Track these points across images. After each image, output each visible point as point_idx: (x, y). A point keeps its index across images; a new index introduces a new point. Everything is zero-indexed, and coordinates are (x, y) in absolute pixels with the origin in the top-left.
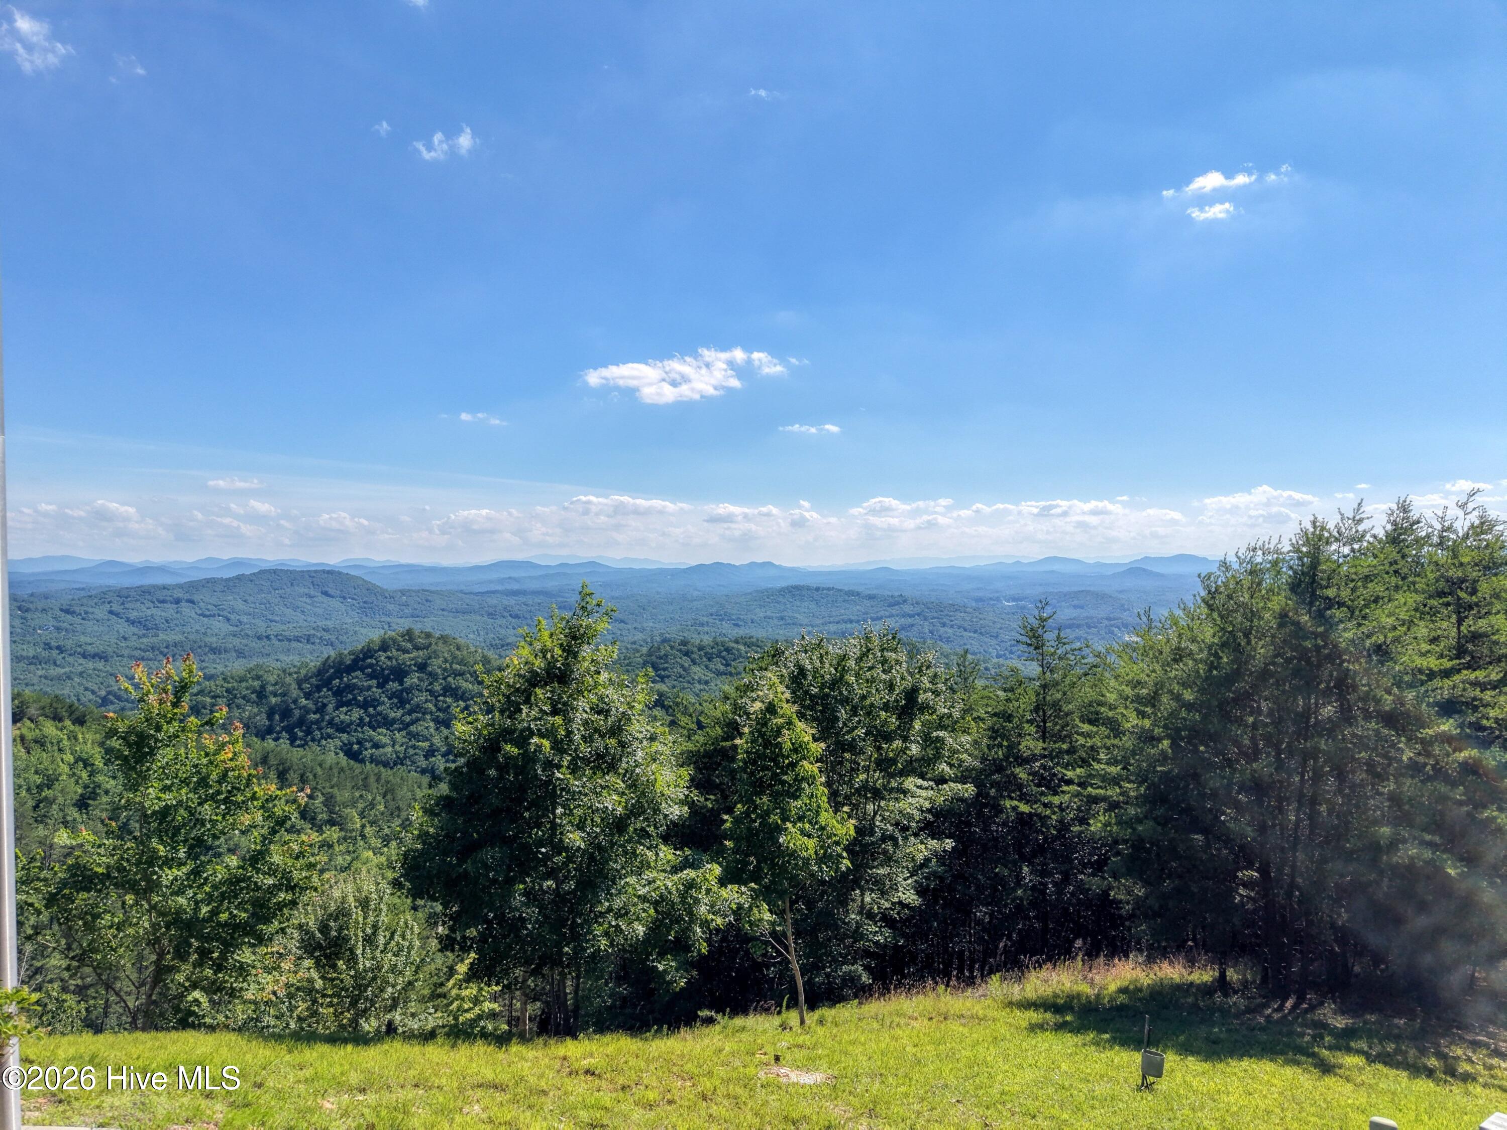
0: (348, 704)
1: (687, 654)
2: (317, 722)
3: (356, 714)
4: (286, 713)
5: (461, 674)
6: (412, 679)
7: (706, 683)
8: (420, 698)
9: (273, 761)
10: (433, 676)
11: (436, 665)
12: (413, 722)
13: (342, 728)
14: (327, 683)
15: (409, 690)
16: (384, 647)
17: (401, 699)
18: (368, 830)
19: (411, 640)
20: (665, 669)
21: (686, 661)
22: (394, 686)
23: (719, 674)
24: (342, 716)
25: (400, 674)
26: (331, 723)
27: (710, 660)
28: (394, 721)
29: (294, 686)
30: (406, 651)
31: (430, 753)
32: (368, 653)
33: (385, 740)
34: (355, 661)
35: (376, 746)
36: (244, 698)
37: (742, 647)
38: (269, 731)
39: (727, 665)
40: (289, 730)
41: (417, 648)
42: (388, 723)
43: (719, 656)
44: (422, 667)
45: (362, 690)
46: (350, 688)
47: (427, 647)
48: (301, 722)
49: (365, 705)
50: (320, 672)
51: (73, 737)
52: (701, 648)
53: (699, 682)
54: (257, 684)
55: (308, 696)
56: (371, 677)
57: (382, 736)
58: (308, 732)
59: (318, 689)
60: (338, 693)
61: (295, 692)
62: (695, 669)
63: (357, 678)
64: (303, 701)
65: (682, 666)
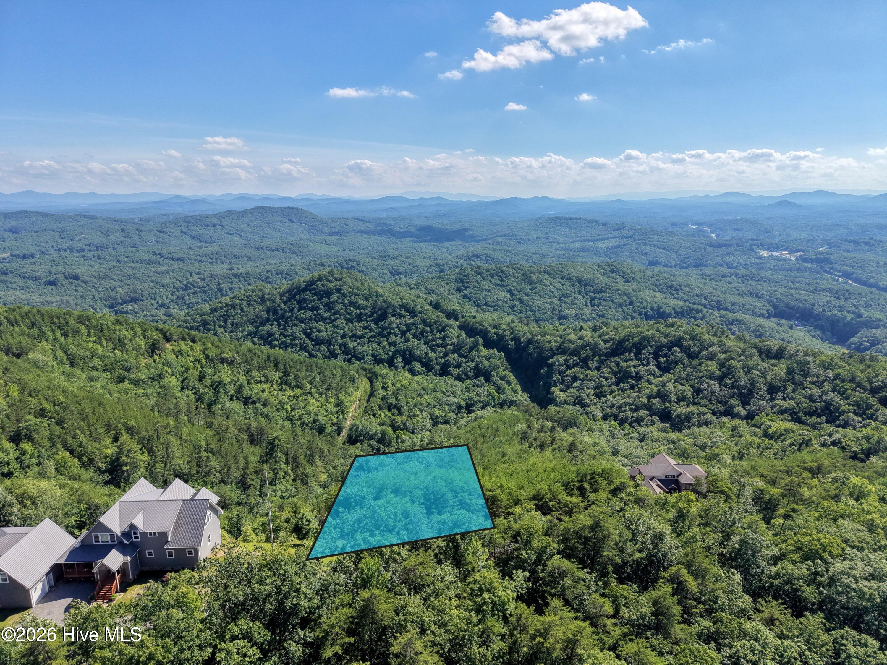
0: (304, 308)
1: (480, 274)
2: (290, 317)
3: (309, 314)
4: (275, 312)
5: (358, 295)
6: (334, 297)
7: (489, 291)
8: (338, 307)
9: (272, 359)
10: (344, 295)
11: (345, 289)
12: (335, 319)
13: (302, 321)
14: (293, 297)
15: (333, 303)
16: (320, 279)
17: (329, 307)
18: (313, 390)
19: (333, 275)
20: (467, 283)
21: (479, 278)
22: (325, 300)
23: (497, 285)
24: (302, 315)
25: (328, 293)
26: (296, 318)
27: (492, 277)
28: (326, 319)
29: (278, 297)
30: (331, 282)
31: (344, 336)
32: (312, 282)
33: (322, 328)
34: (307, 286)
35: (319, 331)
36: (255, 301)
37: (511, 270)
38: (268, 320)
39: (502, 280)
40: (277, 320)
41: (336, 280)
42: (323, 320)
43: (497, 275)
44: (339, 290)
45: (310, 301)
46: (305, 300)
47: (340, 280)
48: (283, 317)
49: (312, 309)
50: (289, 291)
51: (192, 349)
52: (487, 271)
53: (486, 290)
54: (260, 294)
55: (285, 303)
56: (315, 294)
57: (321, 326)
58: (286, 322)
59: (289, 299)
60: (299, 302)
61: (278, 301)
62: (484, 283)
63: (308, 295)
64: (283, 306)
65: (477, 281)
